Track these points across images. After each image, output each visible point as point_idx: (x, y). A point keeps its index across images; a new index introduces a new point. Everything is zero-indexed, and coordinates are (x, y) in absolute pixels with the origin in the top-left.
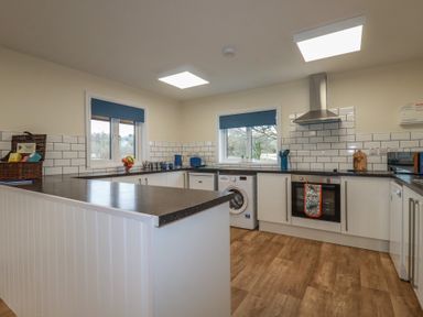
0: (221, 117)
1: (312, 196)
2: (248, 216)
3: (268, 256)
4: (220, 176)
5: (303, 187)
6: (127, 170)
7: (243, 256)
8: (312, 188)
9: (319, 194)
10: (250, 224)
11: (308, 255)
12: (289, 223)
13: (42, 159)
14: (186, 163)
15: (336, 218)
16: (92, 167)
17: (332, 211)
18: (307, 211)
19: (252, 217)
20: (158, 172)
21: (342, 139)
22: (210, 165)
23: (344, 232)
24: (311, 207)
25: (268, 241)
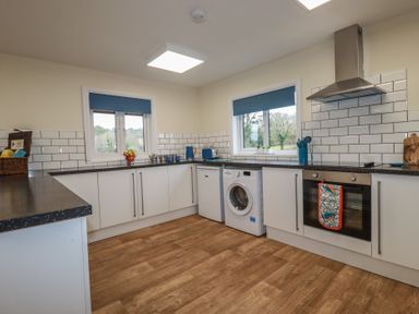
0: (235, 102)
1: (329, 200)
2: (253, 220)
3: (253, 277)
4: (225, 171)
5: (317, 187)
6: (129, 164)
7: (223, 272)
8: (328, 189)
9: (338, 198)
10: (255, 229)
11: (310, 283)
12: (299, 233)
13: (27, 155)
14: (198, 156)
15: (364, 233)
16: (93, 160)
17: (358, 222)
18: (321, 220)
19: (257, 220)
20: (162, 165)
21: (386, 118)
22: (225, 158)
23: (375, 255)
24: (328, 216)
25: (268, 254)
